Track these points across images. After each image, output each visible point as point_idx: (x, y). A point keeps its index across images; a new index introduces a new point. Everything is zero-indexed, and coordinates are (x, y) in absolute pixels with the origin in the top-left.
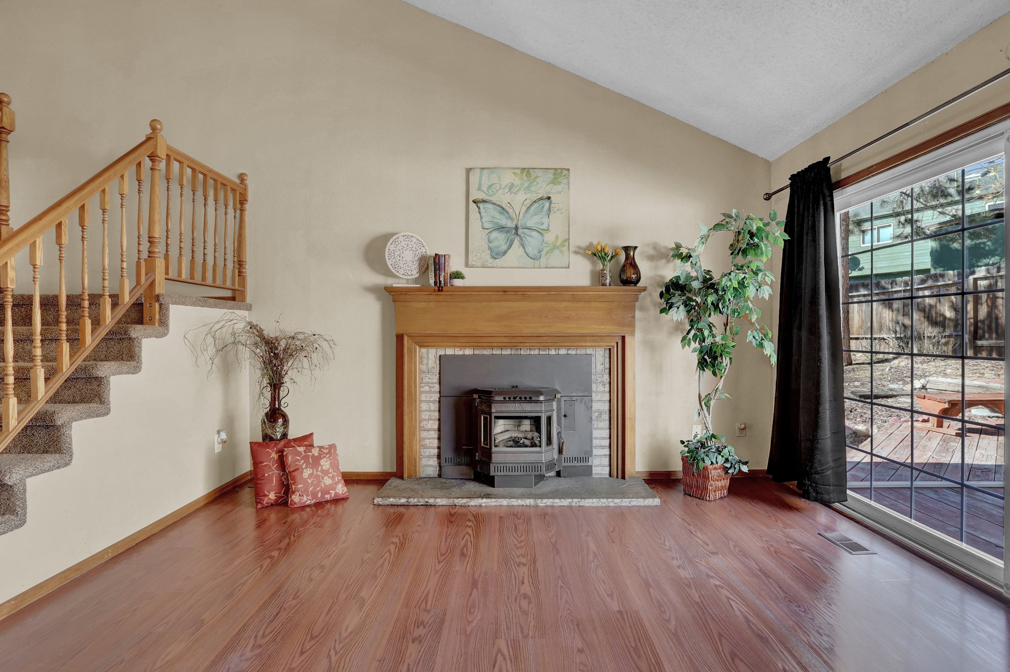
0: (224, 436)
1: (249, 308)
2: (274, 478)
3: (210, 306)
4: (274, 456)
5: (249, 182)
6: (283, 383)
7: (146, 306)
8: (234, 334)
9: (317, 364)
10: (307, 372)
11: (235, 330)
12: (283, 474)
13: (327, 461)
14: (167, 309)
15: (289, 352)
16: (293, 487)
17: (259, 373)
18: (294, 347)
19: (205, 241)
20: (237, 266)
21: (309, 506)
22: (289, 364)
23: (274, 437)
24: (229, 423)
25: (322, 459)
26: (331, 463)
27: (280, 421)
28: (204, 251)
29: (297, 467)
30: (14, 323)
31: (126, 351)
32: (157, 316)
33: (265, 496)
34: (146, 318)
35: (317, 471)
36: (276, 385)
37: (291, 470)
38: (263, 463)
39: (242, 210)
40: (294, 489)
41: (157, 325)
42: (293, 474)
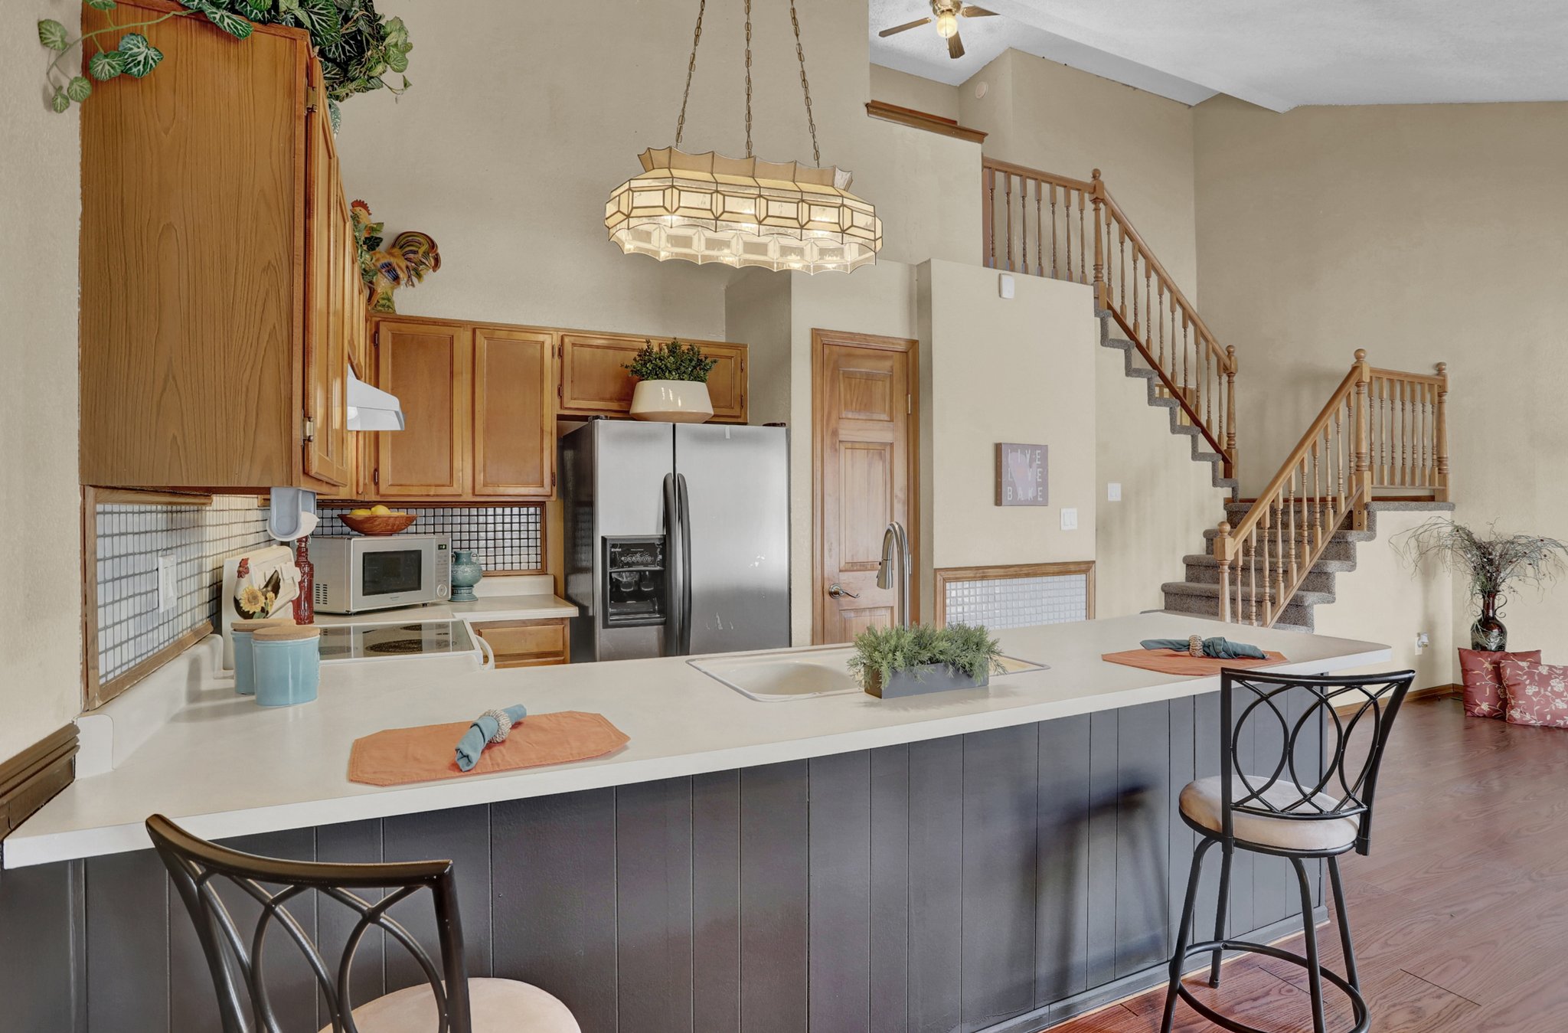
0: (1425, 639)
1: (1452, 507)
2: (1488, 689)
3: (1411, 510)
4: (1488, 665)
5: (1447, 371)
6: (1499, 591)
7: (1356, 514)
8: (1439, 538)
9: (1546, 572)
10: (1531, 581)
11: (1441, 535)
12: (1499, 687)
13: (1560, 683)
14: (1375, 516)
15: (1508, 558)
16: (1513, 701)
17: (1469, 578)
18: (1512, 552)
19: (1403, 445)
20: (1436, 463)
21: (1534, 727)
22: (1508, 571)
23: (1489, 648)
24: (1429, 628)
25: (1553, 679)
26: (1565, 685)
27: (1496, 632)
28: (1403, 456)
29: (1519, 682)
30: (1282, 529)
31: (1342, 552)
32: (1366, 523)
33: (1477, 705)
34: (1356, 524)
35: (1546, 690)
36: (1490, 593)
37: (1510, 684)
38: (1474, 671)
39: (1440, 403)
40: (1513, 704)
41: (1365, 529)
42: (1513, 688)
